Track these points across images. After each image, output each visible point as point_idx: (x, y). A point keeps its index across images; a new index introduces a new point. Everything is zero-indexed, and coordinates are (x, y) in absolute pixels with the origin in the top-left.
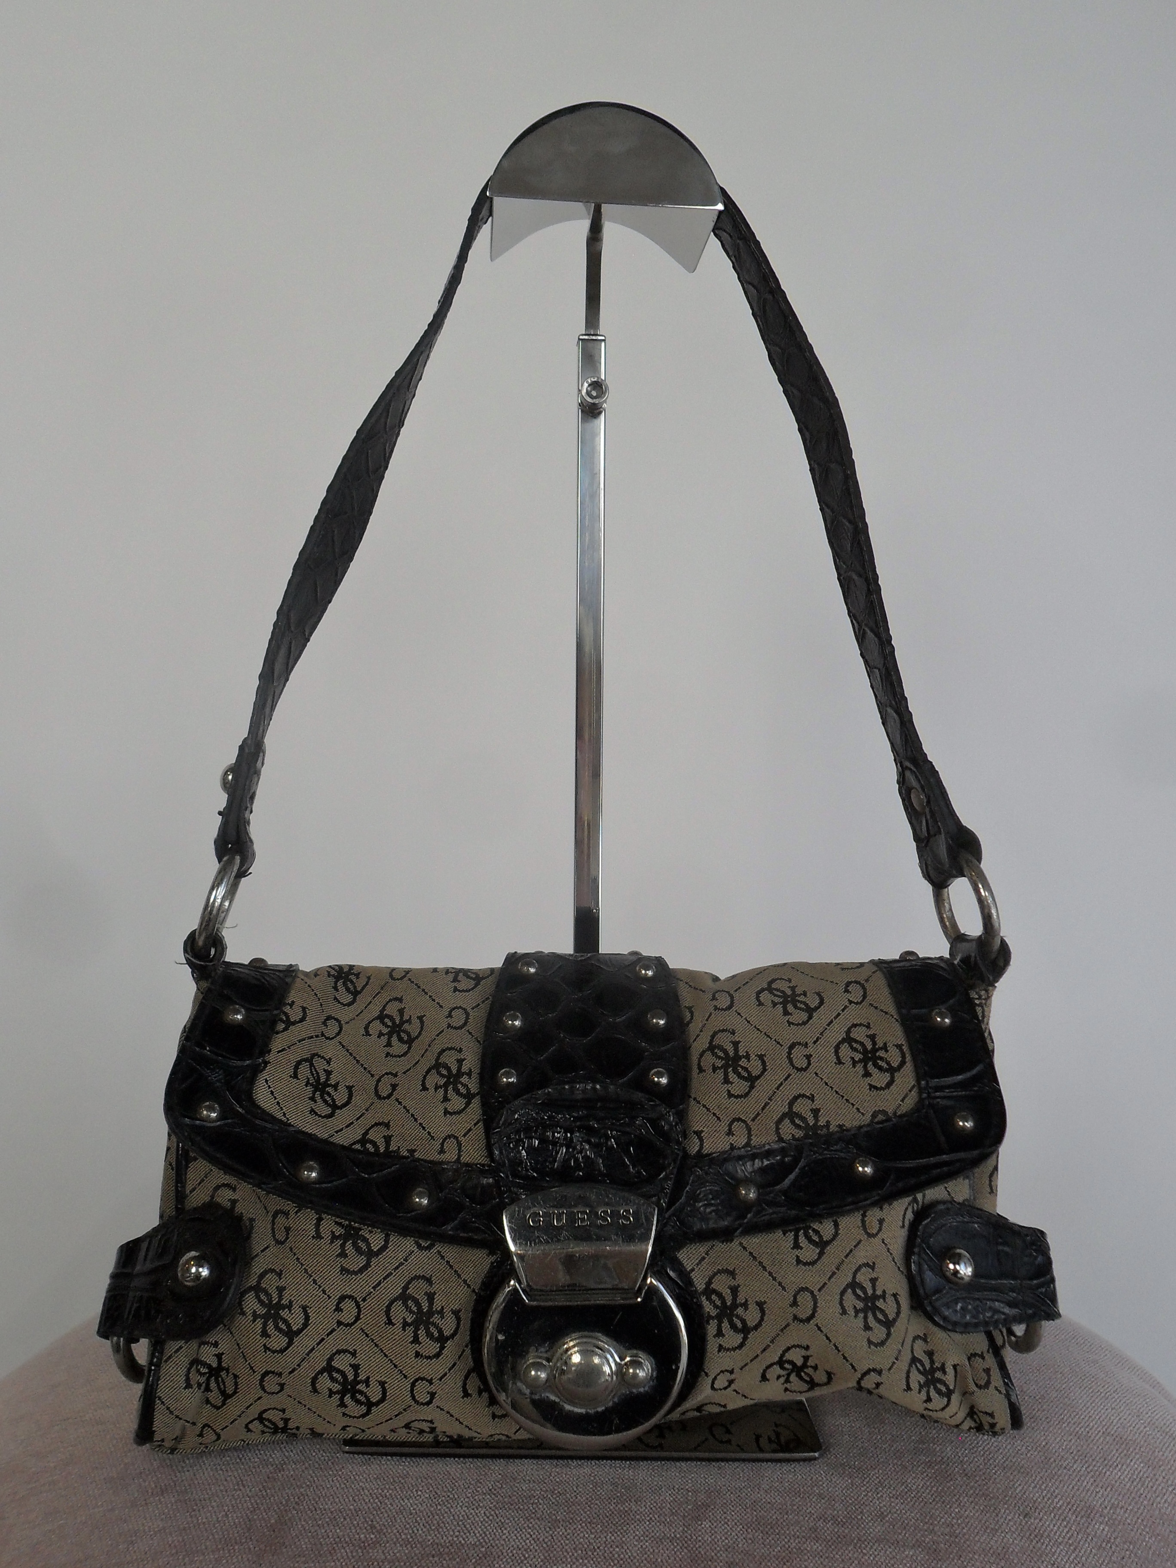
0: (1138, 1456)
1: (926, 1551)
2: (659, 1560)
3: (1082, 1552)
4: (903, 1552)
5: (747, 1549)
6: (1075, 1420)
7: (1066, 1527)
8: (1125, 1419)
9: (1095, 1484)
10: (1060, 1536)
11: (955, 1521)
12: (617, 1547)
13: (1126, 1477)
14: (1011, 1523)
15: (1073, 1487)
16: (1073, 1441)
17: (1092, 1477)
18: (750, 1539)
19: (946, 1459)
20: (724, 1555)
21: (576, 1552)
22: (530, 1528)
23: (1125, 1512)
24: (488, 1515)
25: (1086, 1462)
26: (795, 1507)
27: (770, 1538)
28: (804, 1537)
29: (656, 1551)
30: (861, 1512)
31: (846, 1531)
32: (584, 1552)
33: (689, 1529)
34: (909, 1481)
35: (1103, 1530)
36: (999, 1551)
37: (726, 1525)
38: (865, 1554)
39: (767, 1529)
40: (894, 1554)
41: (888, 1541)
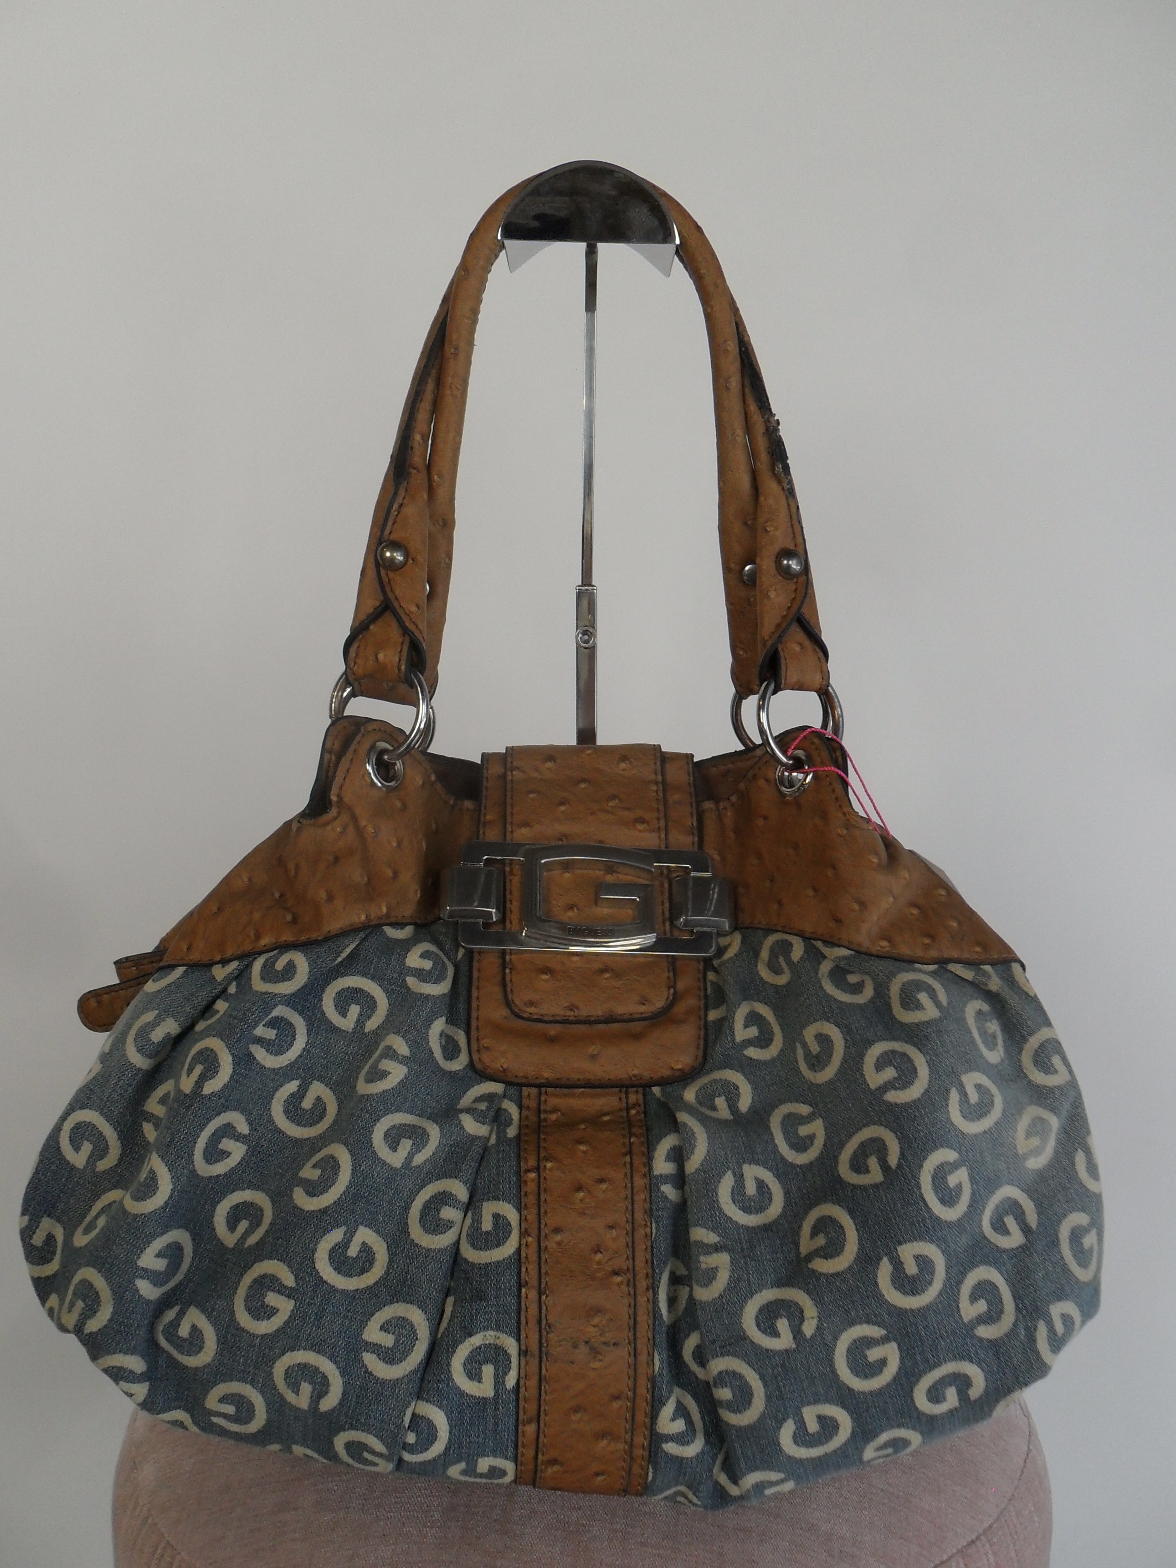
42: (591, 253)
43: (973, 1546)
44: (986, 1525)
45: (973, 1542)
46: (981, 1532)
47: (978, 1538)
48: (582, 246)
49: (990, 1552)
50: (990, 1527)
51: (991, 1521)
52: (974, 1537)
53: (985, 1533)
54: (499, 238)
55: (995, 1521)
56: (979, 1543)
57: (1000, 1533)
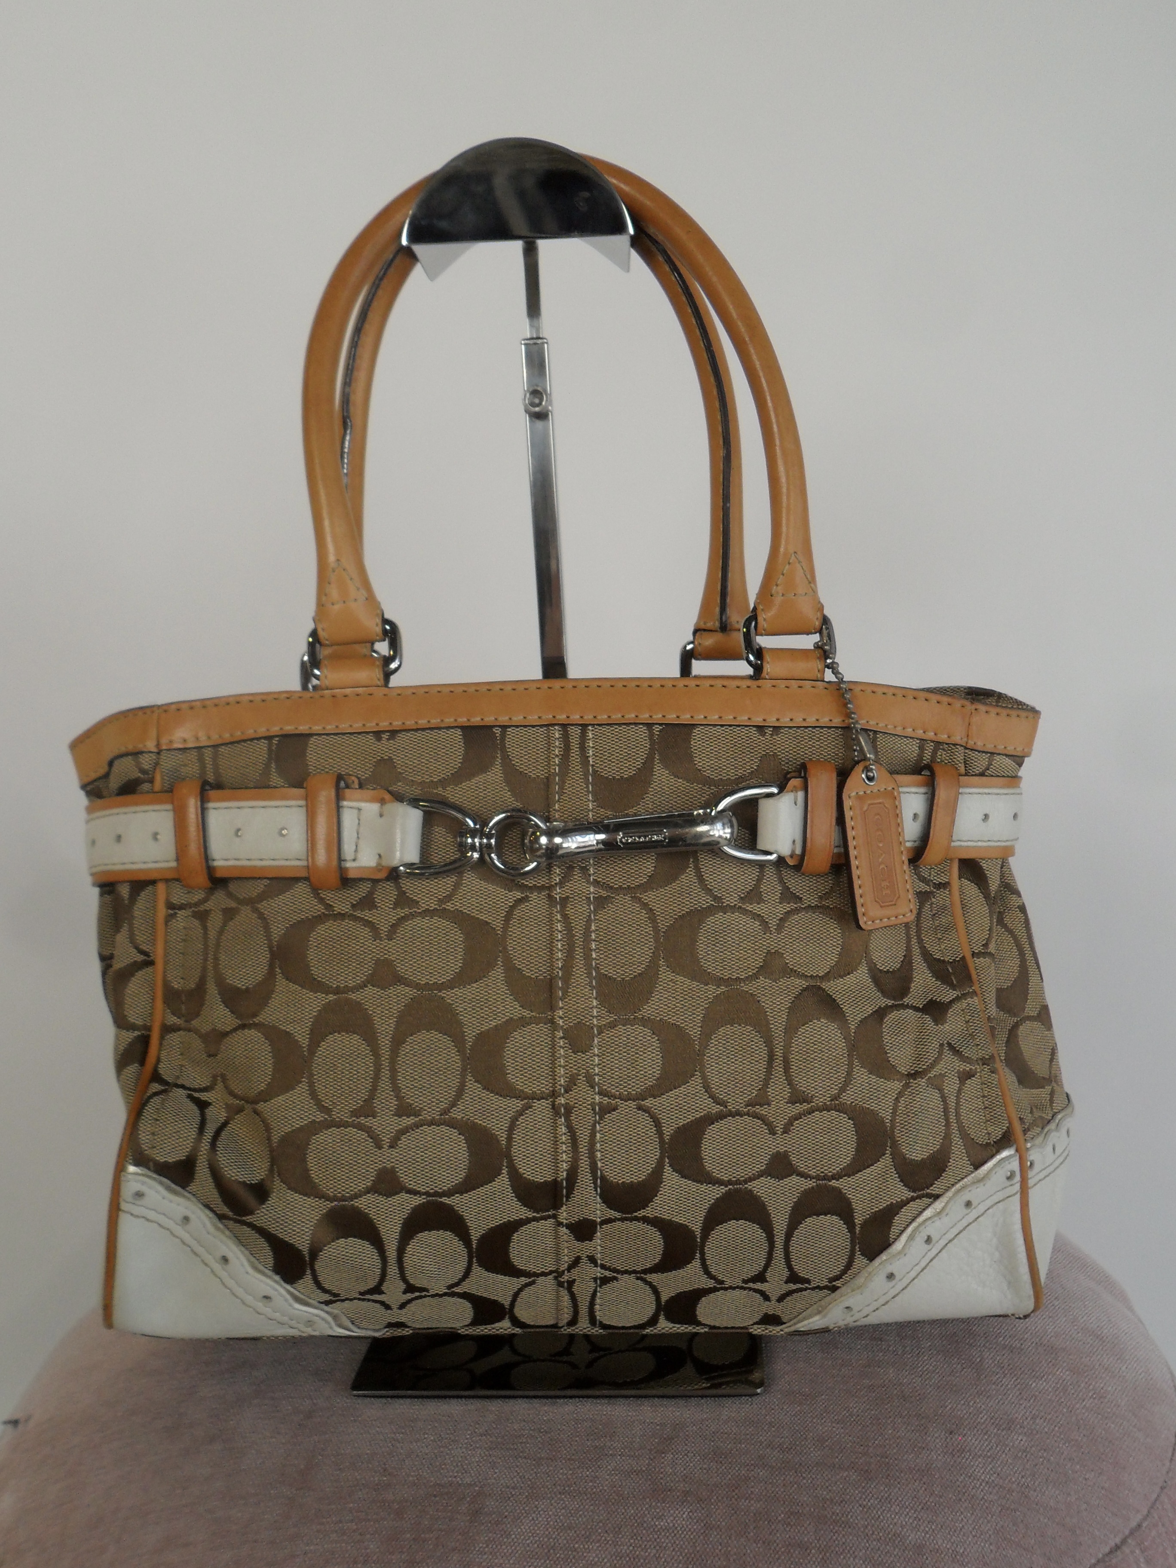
0: (1065, 1364)
3: (999, 1463)
4: (838, 1474)
5: (702, 1479)
6: (1011, 1333)
7: (986, 1440)
8: (1060, 1327)
9: (1020, 1397)
10: (980, 1449)
11: (887, 1442)
12: (591, 1481)
13: (1050, 1386)
14: (938, 1441)
15: (999, 1402)
16: (1006, 1355)
17: (1019, 1389)
18: (706, 1469)
19: (887, 1381)
20: (681, 1485)
21: (556, 1487)
22: (517, 1467)
23: (1044, 1421)
24: (483, 1455)
25: (1015, 1375)
26: (748, 1437)
27: (723, 1467)
28: (752, 1465)
29: (624, 1484)
30: (805, 1438)
31: (790, 1457)
33: (654, 1462)
34: (851, 1405)
35: (1022, 1440)
36: (923, 1468)
37: (686, 1457)
38: (804, 1478)
39: (721, 1459)
40: (830, 1476)
41: (826, 1464)
42: (530, 252)
43: (1119, 1553)
44: (1133, 1524)
45: (1117, 1547)
46: (1127, 1532)
47: (1124, 1541)
48: (517, 246)
49: (1142, 1560)
50: (1139, 1526)
51: (1139, 1517)
52: (1118, 1540)
53: (1132, 1533)
54: (404, 241)
55: (1145, 1518)
56: (1126, 1549)
57: (1154, 1533)
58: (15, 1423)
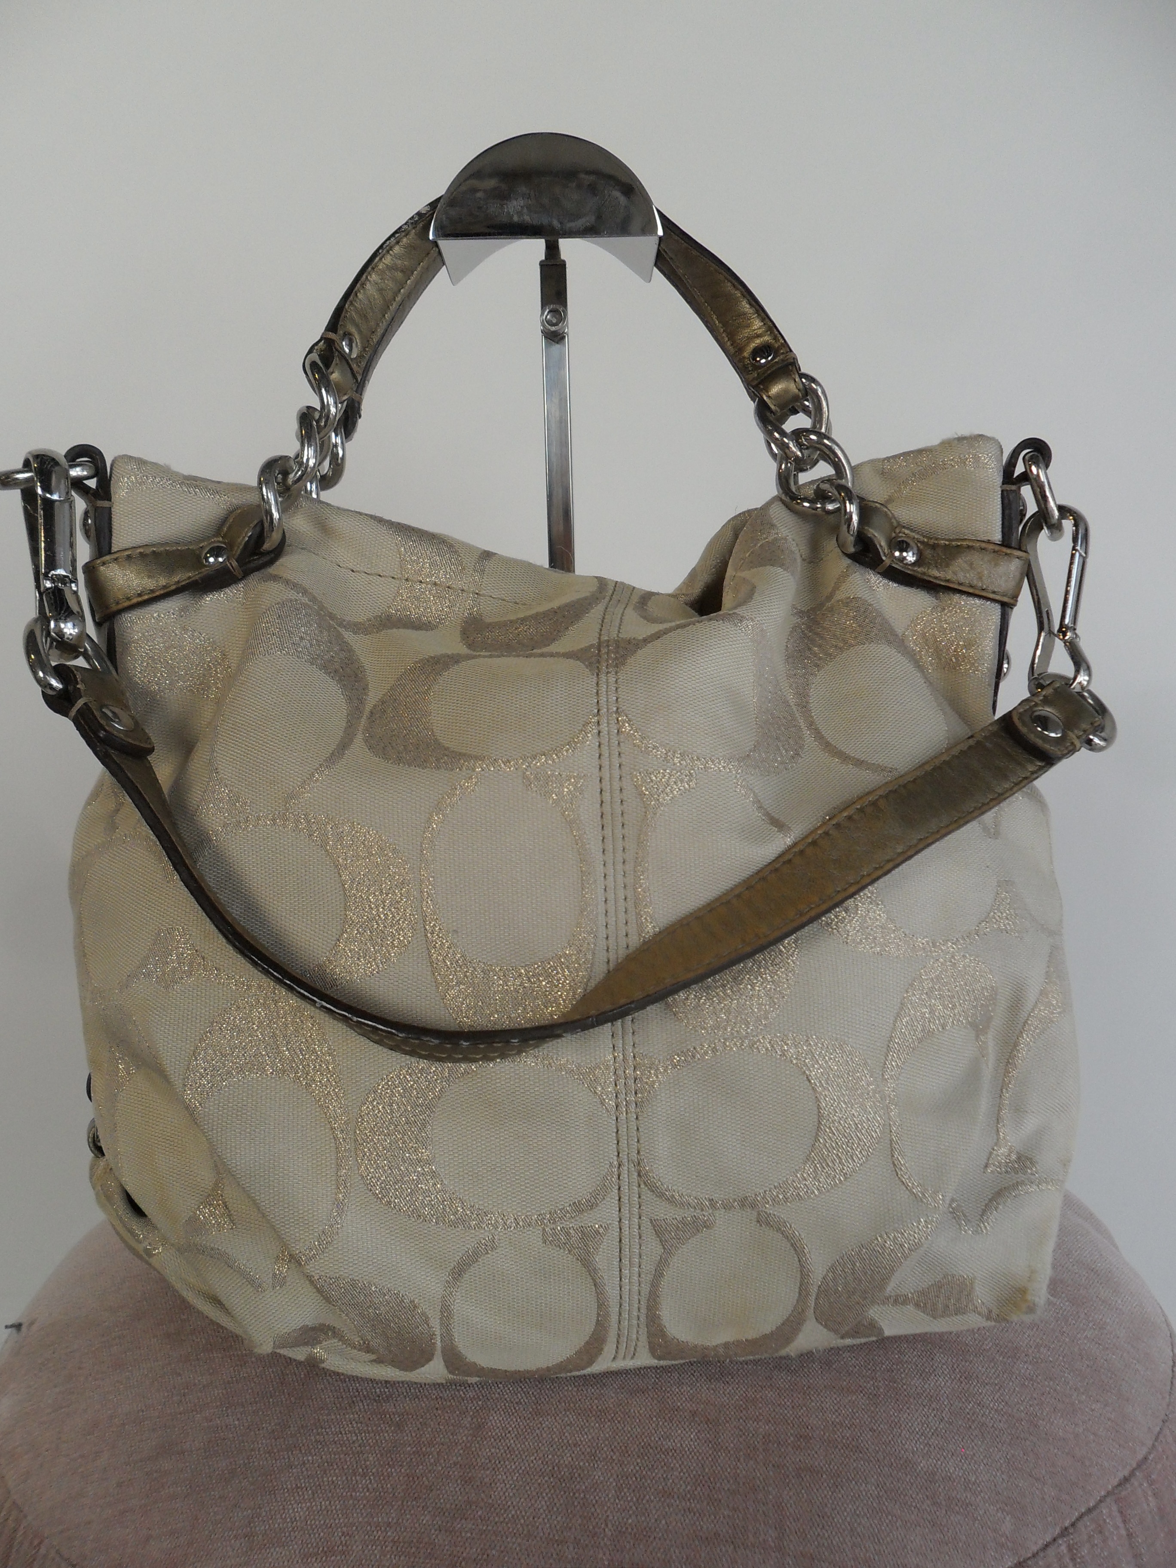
1: (867, 1396)
2: (632, 1411)
3: (1006, 1391)
7: (993, 1367)
12: (596, 1399)
18: (713, 1389)
20: (688, 1405)
23: (1048, 1350)
32: (567, 1405)
33: (660, 1381)
35: (1027, 1368)
36: (931, 1394)
37: (692, 1376)
38: (813, 1401)
43: (1128, 1485)
44: (1140, 1456)
45: (1126, 1480)
46: (1134, 1465)
47: (1132, 1474)
50: (1145, 1458)
51: (1145, 1449)
52: (1126, 1473)
53: (1139, 1465)
55: (1151, 1451)
56: (1134, 1482)
57: (1159, 1466)
58: (18, 1327)
